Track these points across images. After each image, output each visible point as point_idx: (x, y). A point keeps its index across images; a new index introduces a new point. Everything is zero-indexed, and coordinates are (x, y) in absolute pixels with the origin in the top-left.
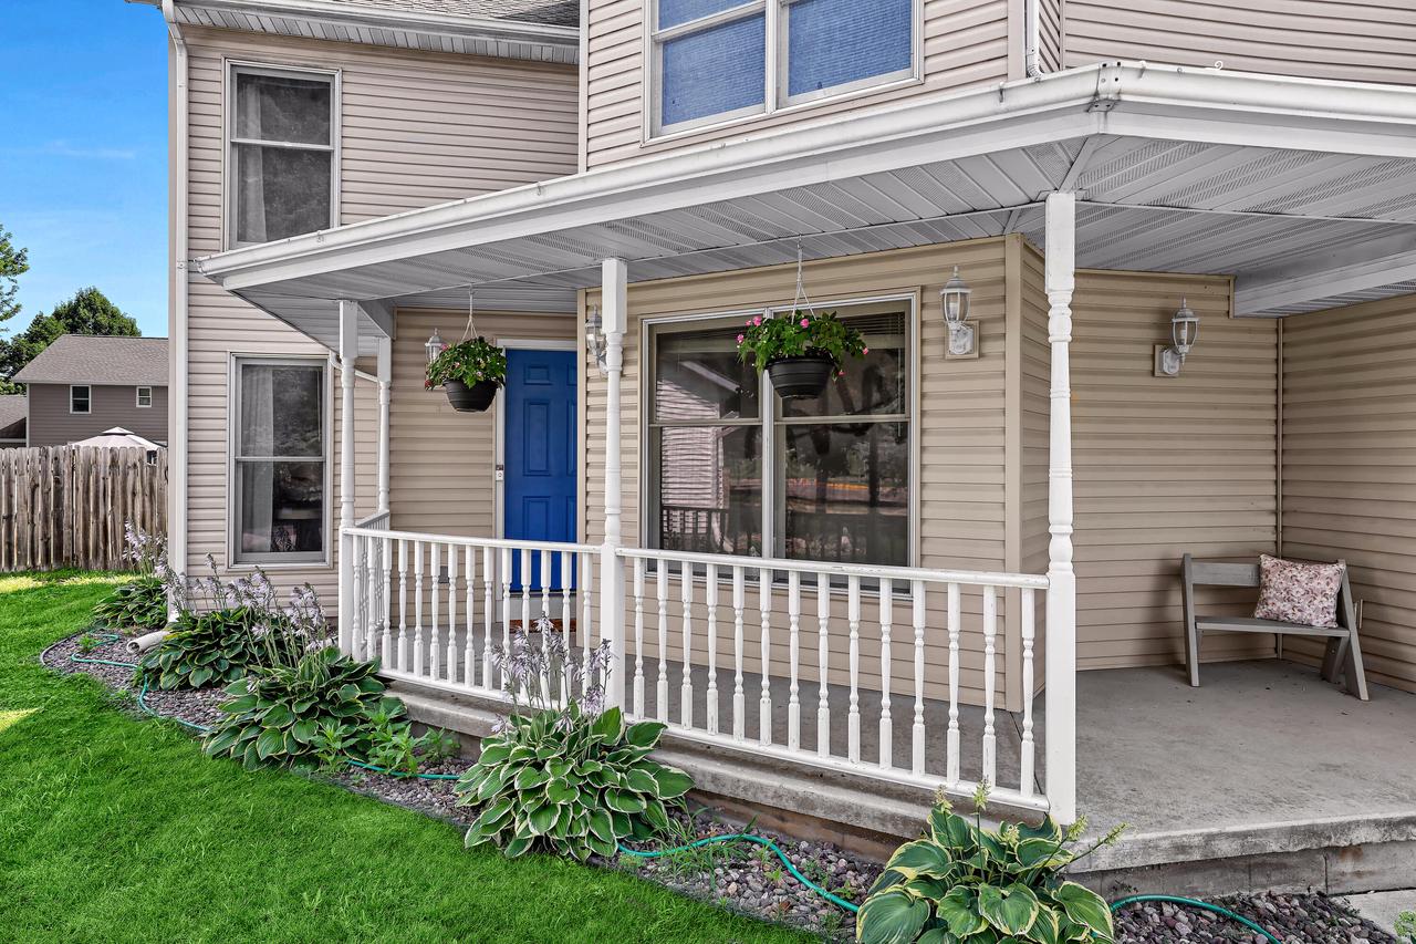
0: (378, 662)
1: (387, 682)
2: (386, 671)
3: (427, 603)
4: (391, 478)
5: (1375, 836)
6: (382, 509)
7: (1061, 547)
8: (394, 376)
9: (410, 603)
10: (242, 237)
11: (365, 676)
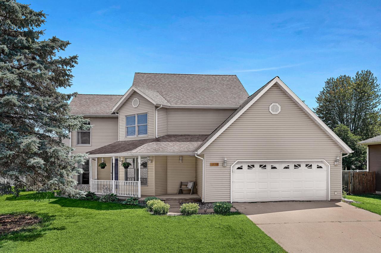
0: (94, 193)
1: (95, 194)
2: (95, 193)
3: (100, 186)
4: (97, 174)
5: (165, 199)
6: (96, 178)
7: (139, 179)
8: (98, 162)
9: (99, 187)
10: (78, 143)
11: (93, 194)
